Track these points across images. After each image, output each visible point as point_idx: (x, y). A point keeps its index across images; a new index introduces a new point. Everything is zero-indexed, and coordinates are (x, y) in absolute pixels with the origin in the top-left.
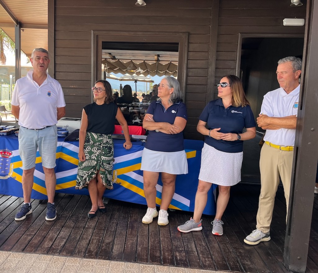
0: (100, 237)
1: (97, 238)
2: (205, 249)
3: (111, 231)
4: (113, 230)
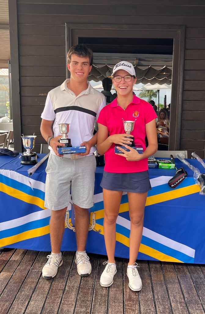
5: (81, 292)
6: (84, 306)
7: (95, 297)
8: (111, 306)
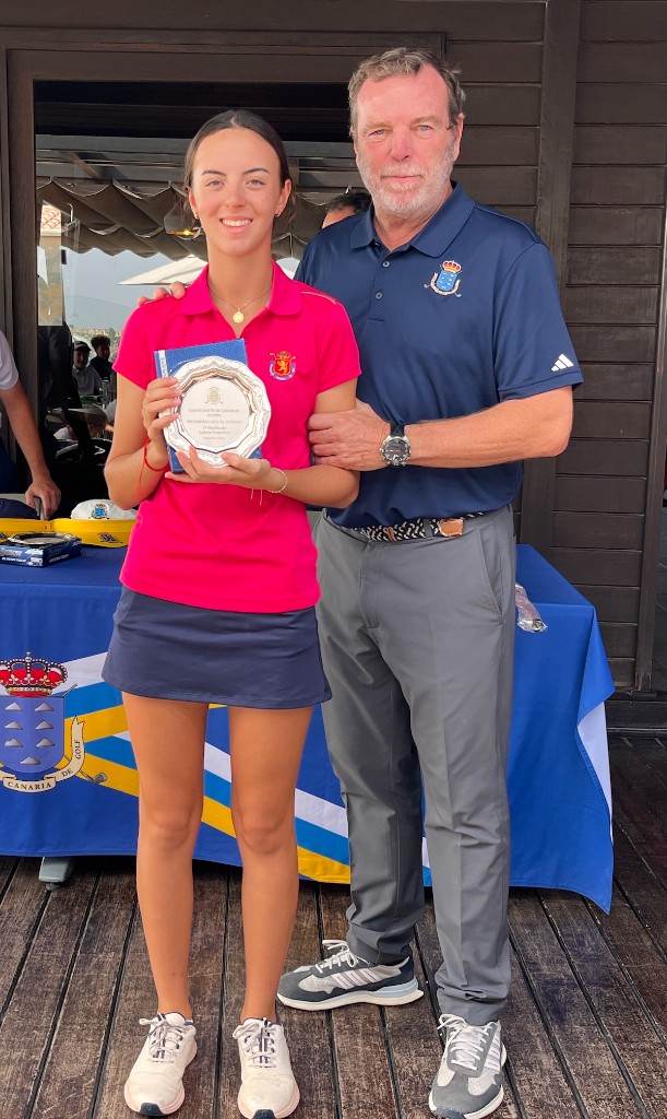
0: (31, 1048)
1: (16, 1055)
2: (555, 1085)
3: (89, 1013)
4: (99, 1005)
5: (19, 1002)
6: (24, 1043)
7: (64, 1017)
8: (118, 1044)
